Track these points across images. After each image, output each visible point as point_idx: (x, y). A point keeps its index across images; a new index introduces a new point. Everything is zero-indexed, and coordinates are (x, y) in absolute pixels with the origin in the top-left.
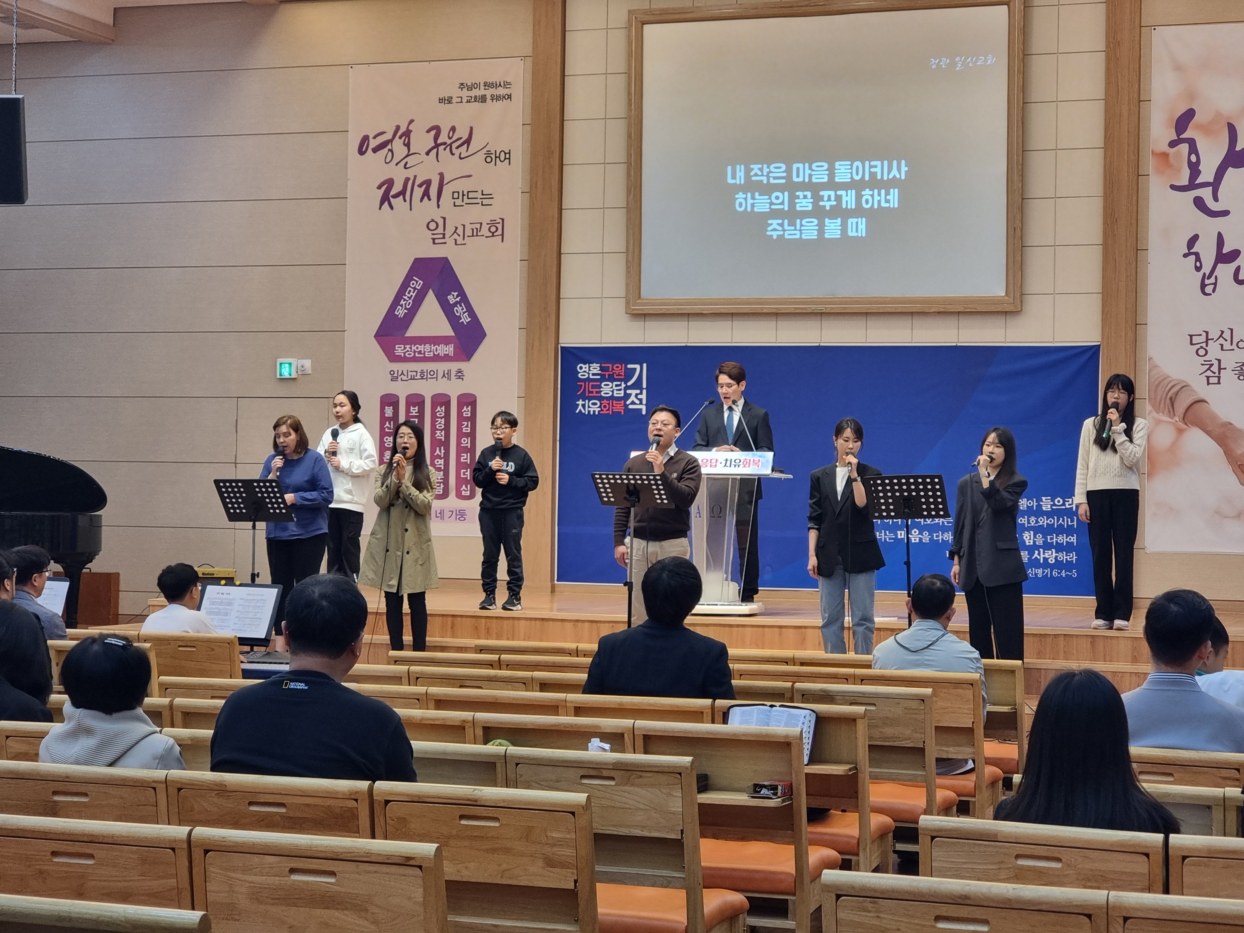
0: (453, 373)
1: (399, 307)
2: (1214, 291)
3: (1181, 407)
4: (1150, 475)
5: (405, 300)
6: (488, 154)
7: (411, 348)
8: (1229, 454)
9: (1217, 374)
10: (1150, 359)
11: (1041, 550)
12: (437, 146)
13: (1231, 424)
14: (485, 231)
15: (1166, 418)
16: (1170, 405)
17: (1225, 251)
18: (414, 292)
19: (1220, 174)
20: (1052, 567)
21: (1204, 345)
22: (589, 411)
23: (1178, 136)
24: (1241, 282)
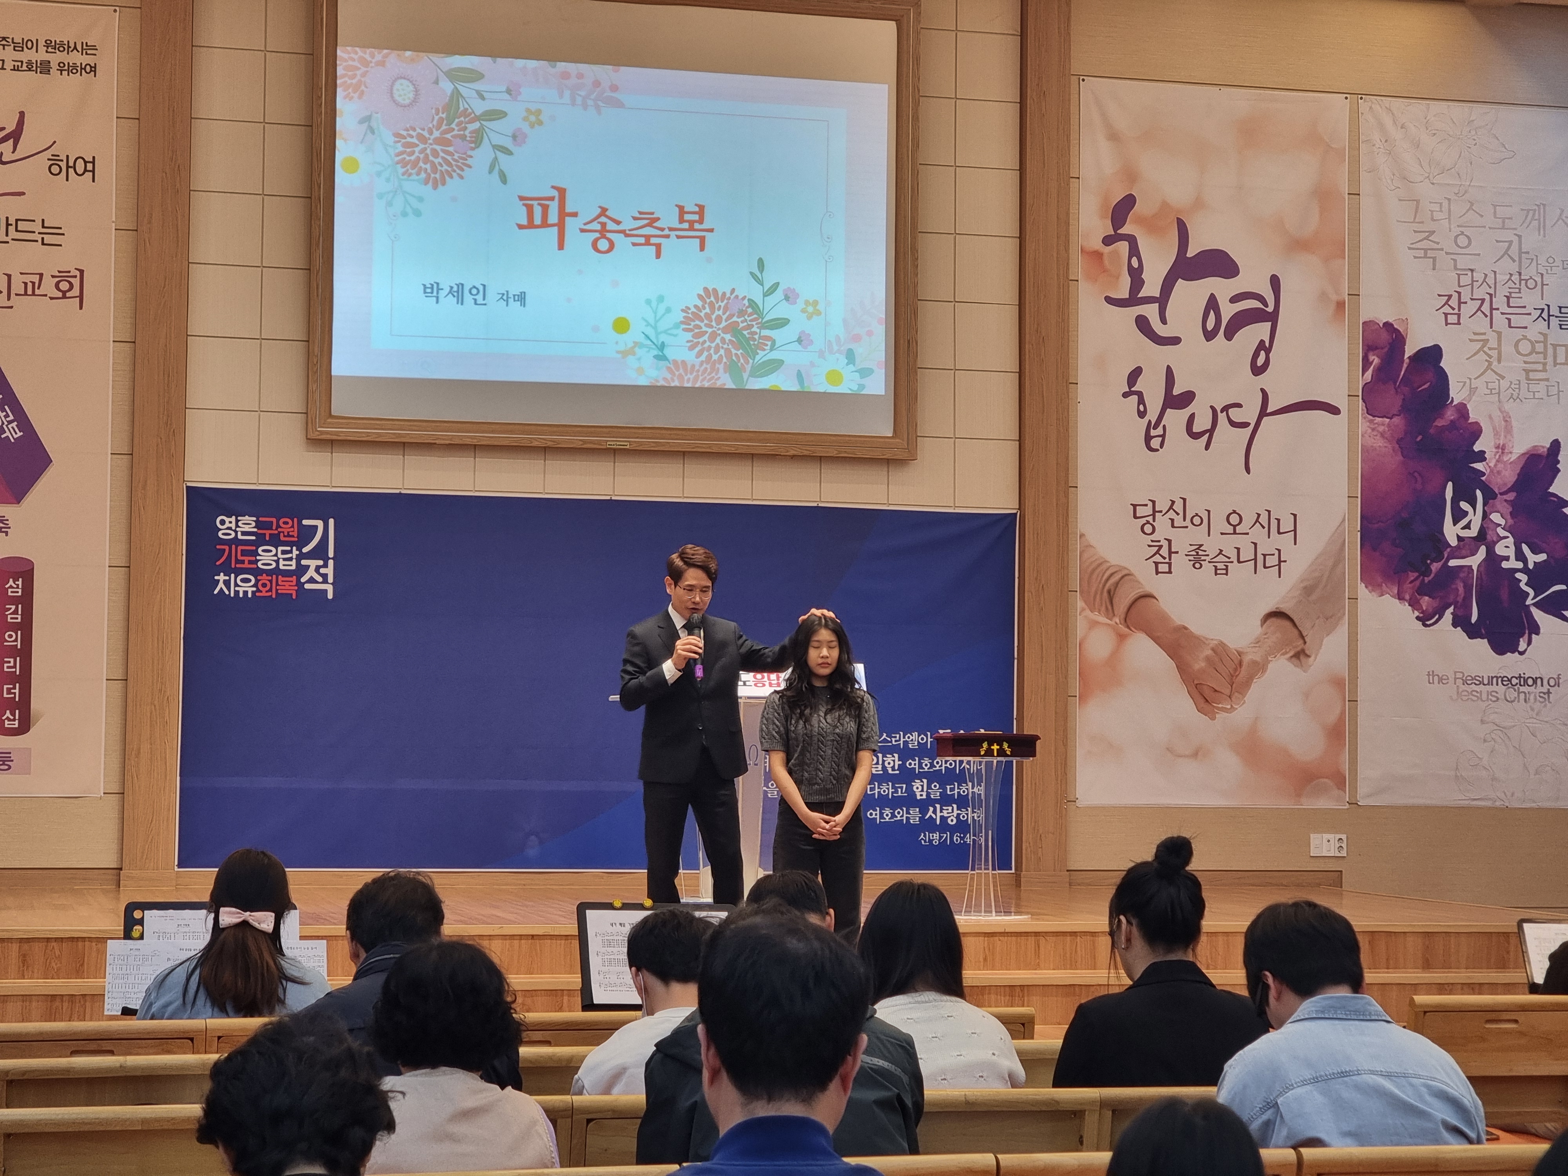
2: (1162, 446)
3: (1122, 605)
4: (1083, 698)
6: (55, 160)
8: (1183, 669)
9: (1167, 560)
10: (1082, 535)
11: (938, 806)
13: (1186, 628)
14: (49, 286)
15: (1103, 619)
16: (1108, 601)
17: (1176, 392)
19: (1167, 287)
20: (953, 830)
21: (1150, 519)
22: (237, 592)
23: (1115, 231)
24: (1196, 436)
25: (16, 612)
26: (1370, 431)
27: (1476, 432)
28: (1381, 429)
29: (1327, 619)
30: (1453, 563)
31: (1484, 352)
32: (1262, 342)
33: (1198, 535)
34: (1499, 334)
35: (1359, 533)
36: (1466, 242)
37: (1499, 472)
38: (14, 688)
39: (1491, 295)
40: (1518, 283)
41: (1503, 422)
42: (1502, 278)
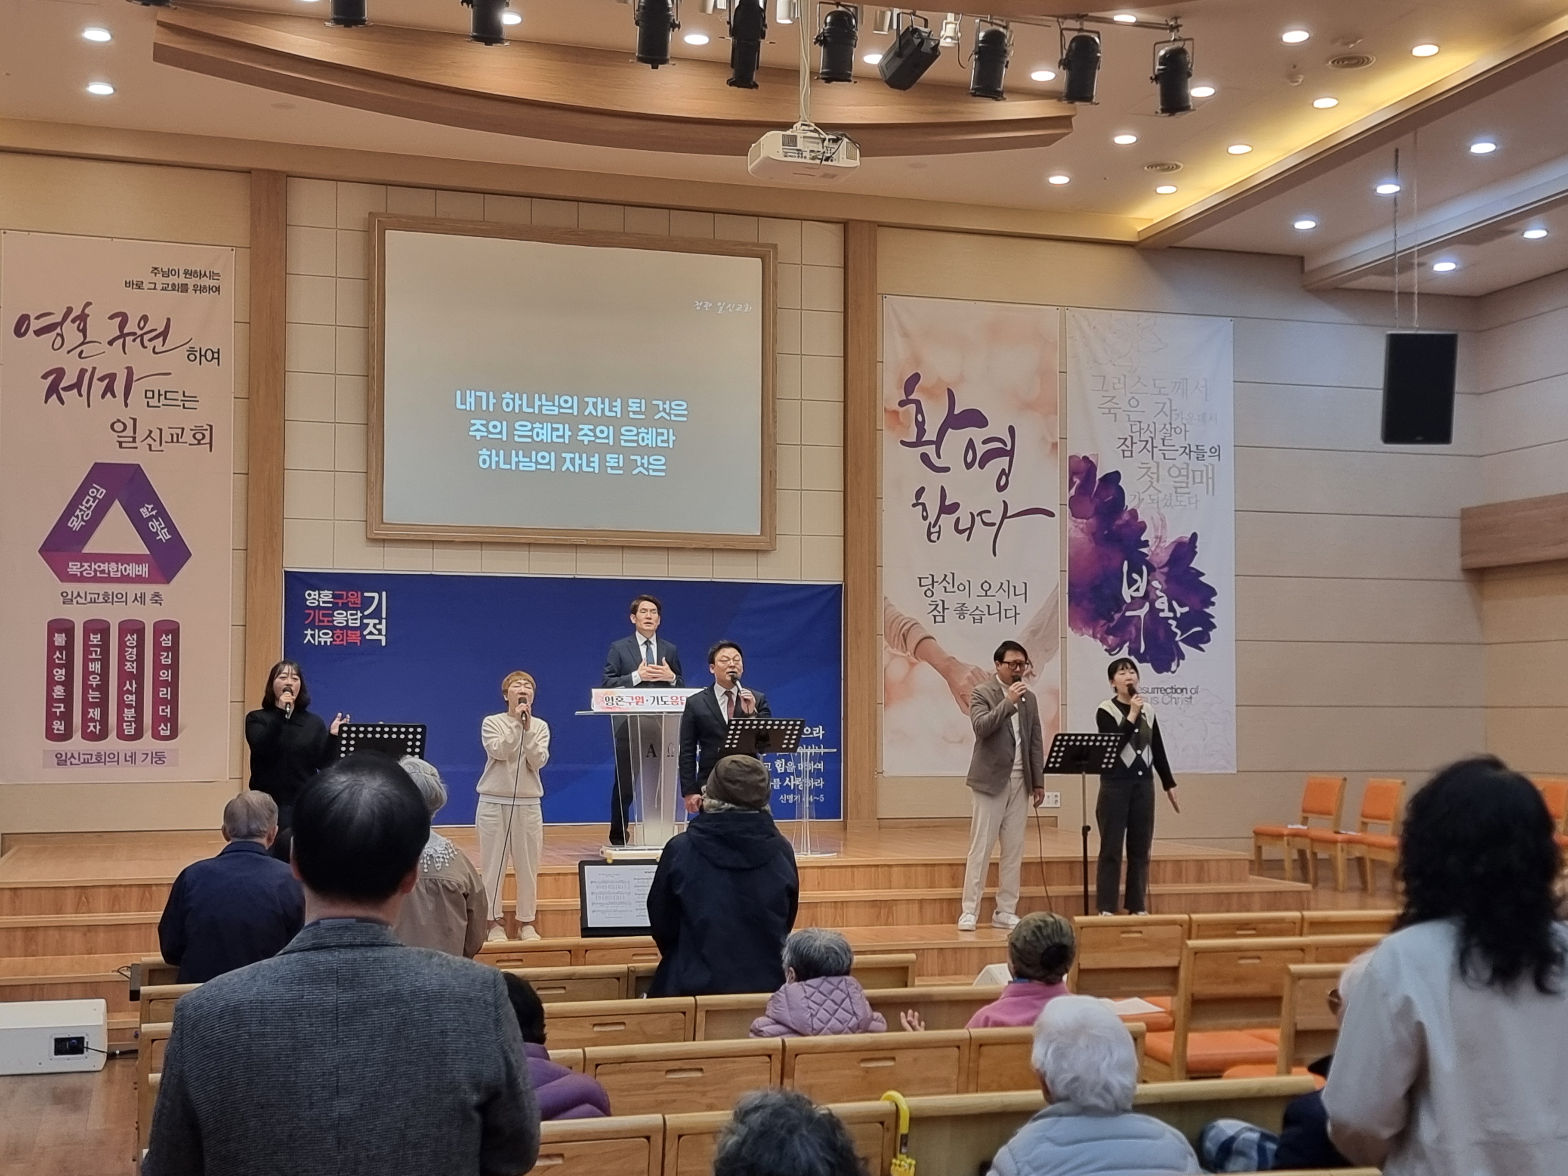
0: (148, 597)
1: (73, 518)
2: (938, 538)
3: (912, 644)
4: (887, 704)
5: (81, 510)
6: (192, 351)
7: (90, 566)
8: (952, 685)
9: (942, 614)
10: (885, 598)
11: (792, 777)
12: (123, 336)
13: (954, 658)
14: (188, 436)
15: (900, 653)
16: (902, 641)
18: (94, 502)
19: (942, 433)
21: (930, 587)
22: (319, 642)
23: (907, 396)
24: (961, 532)
25: (167, 657)
26: (1074, 527)
27: (1143, 528)
28: (1081, 526)
29: (1047, 651)
30: (1128, 614)
31: (1149, 476)
32: (1004, 470)
33: (962, 597)
34: (1158, 463)
35: (1067, 596)
36: (1136, 404)
37: (1157, 554)
38: (167, 708)
39: (1152, 438)
40: (1169, 429)
41: (1160, 522)
42: (1159, 427)
